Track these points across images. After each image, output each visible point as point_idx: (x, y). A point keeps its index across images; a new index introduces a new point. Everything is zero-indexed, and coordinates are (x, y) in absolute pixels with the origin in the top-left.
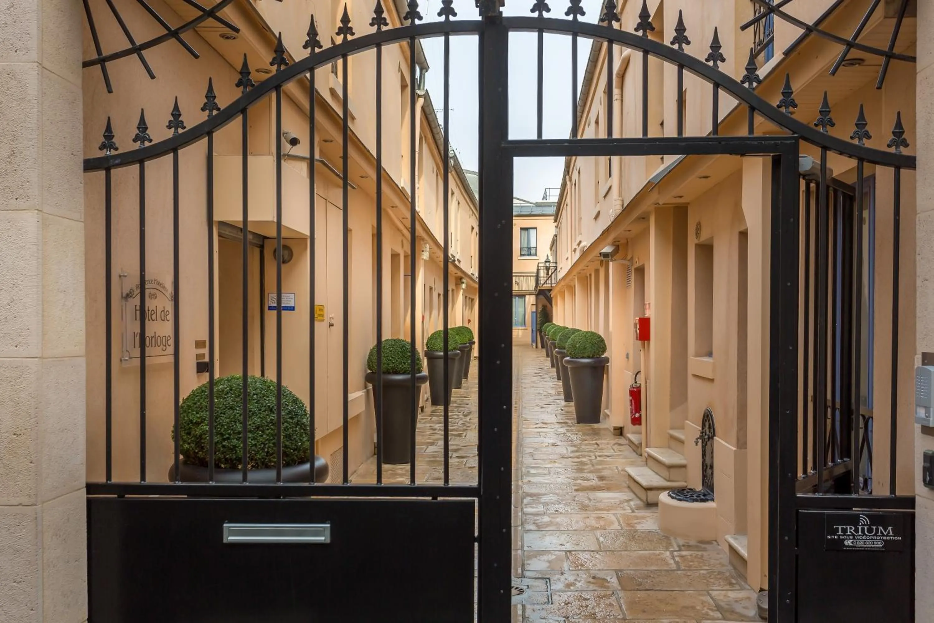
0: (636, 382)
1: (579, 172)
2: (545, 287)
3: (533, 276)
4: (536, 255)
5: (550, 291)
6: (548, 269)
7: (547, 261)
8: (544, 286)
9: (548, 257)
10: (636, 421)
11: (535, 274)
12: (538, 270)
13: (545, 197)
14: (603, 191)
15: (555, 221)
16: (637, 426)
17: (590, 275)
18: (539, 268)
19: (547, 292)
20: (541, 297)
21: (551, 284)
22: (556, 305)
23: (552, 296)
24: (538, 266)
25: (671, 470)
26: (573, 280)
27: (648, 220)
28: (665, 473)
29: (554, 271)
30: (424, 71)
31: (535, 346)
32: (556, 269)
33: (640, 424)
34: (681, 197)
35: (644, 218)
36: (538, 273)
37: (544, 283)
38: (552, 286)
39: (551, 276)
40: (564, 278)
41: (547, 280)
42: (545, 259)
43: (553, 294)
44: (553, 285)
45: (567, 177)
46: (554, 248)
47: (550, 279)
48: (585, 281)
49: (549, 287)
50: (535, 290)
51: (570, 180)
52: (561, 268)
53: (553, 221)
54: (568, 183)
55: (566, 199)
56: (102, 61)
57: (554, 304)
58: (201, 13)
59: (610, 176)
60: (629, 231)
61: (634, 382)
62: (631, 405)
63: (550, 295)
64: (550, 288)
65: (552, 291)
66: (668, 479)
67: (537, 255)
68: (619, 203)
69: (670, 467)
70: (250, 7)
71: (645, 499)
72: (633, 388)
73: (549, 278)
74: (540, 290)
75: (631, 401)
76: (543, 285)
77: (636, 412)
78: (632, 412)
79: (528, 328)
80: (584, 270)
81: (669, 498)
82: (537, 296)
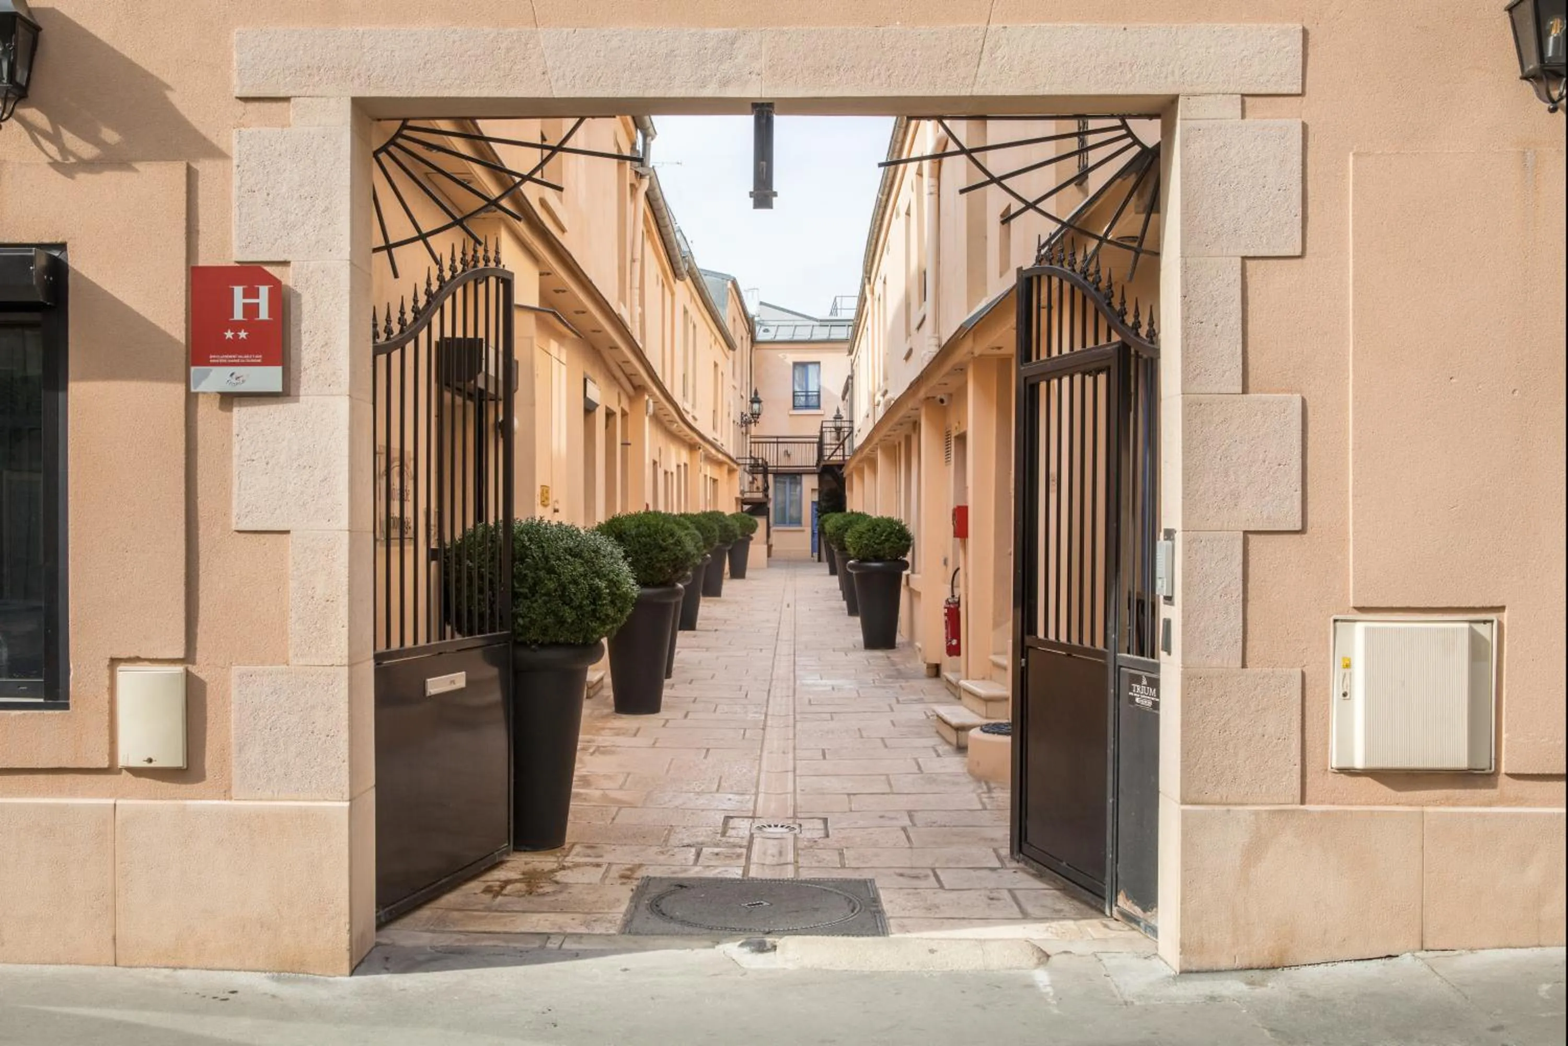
0: (953, 596)
1: (885, 282)
2: (832, 461)
3: (813, 443)
4: (818, 407)
5: (841, 466)
6: (838, 430)
7: (838, 417)
8: (831, 459)
9: (838, 411)
10: (954, 651)
11: (817, 440)
12: (822, 432)
13: (834, 310)
14: (915, 323)
15: (851, 352)
16: (955, 657)
17: (900, 444)
18: (824, 430)
19: (836, 469)
20: (828, 477)
21: (844, 456)
22: (851, 489)
23: (845, 475)
24: (822, 427)
25: (990, 704)
26: (874, 451)
27: (966, 374)
28: (982, 708)
29: (848, 435)
30: (649, 139)
31: (816, 558)
32: (851, 432)
33: (959, 654)
34: (999, 348)
35: (961, 370)
36: (821, 437)
37: (832, 455)
38: (844, 460)
39: (843, 444)
40: (862, 447)
41: (836, 450)
42: (835, 413)
43: (846, 472)
44: (847, 458)
45: (867, 287)
46: (847, 397)
47: (841, 447)
48: (892, 452)
49: (840, 461)
50: (817, 465)
51: (873, 293)
52: (859, 431)
53: (847, 353)
54: (869, 296)
55: (866, 319)
56: (388, 247)
57: (848, 490)
58: (485, 203)
59: (925, 300)
60: (946, 384)
61: (950, 596)
62: (947, 628)
63: (843, 474)
64: (842, 463)
65: (844, 468)
66: (984, 715)
67: (822, 406)
68: (934, 342)
69: (988, 700)
70: (489, 152)
71: (954, 741)
72: (949, 603)
73: (840, 445)
74: (824, 466)
75: (946, 622)
76: (830, 457)
77: (953, 638)
78: (947, 638)
79: (806, 528)
80: (889, 436)
81: (981, 732)
82: (821, 475)
